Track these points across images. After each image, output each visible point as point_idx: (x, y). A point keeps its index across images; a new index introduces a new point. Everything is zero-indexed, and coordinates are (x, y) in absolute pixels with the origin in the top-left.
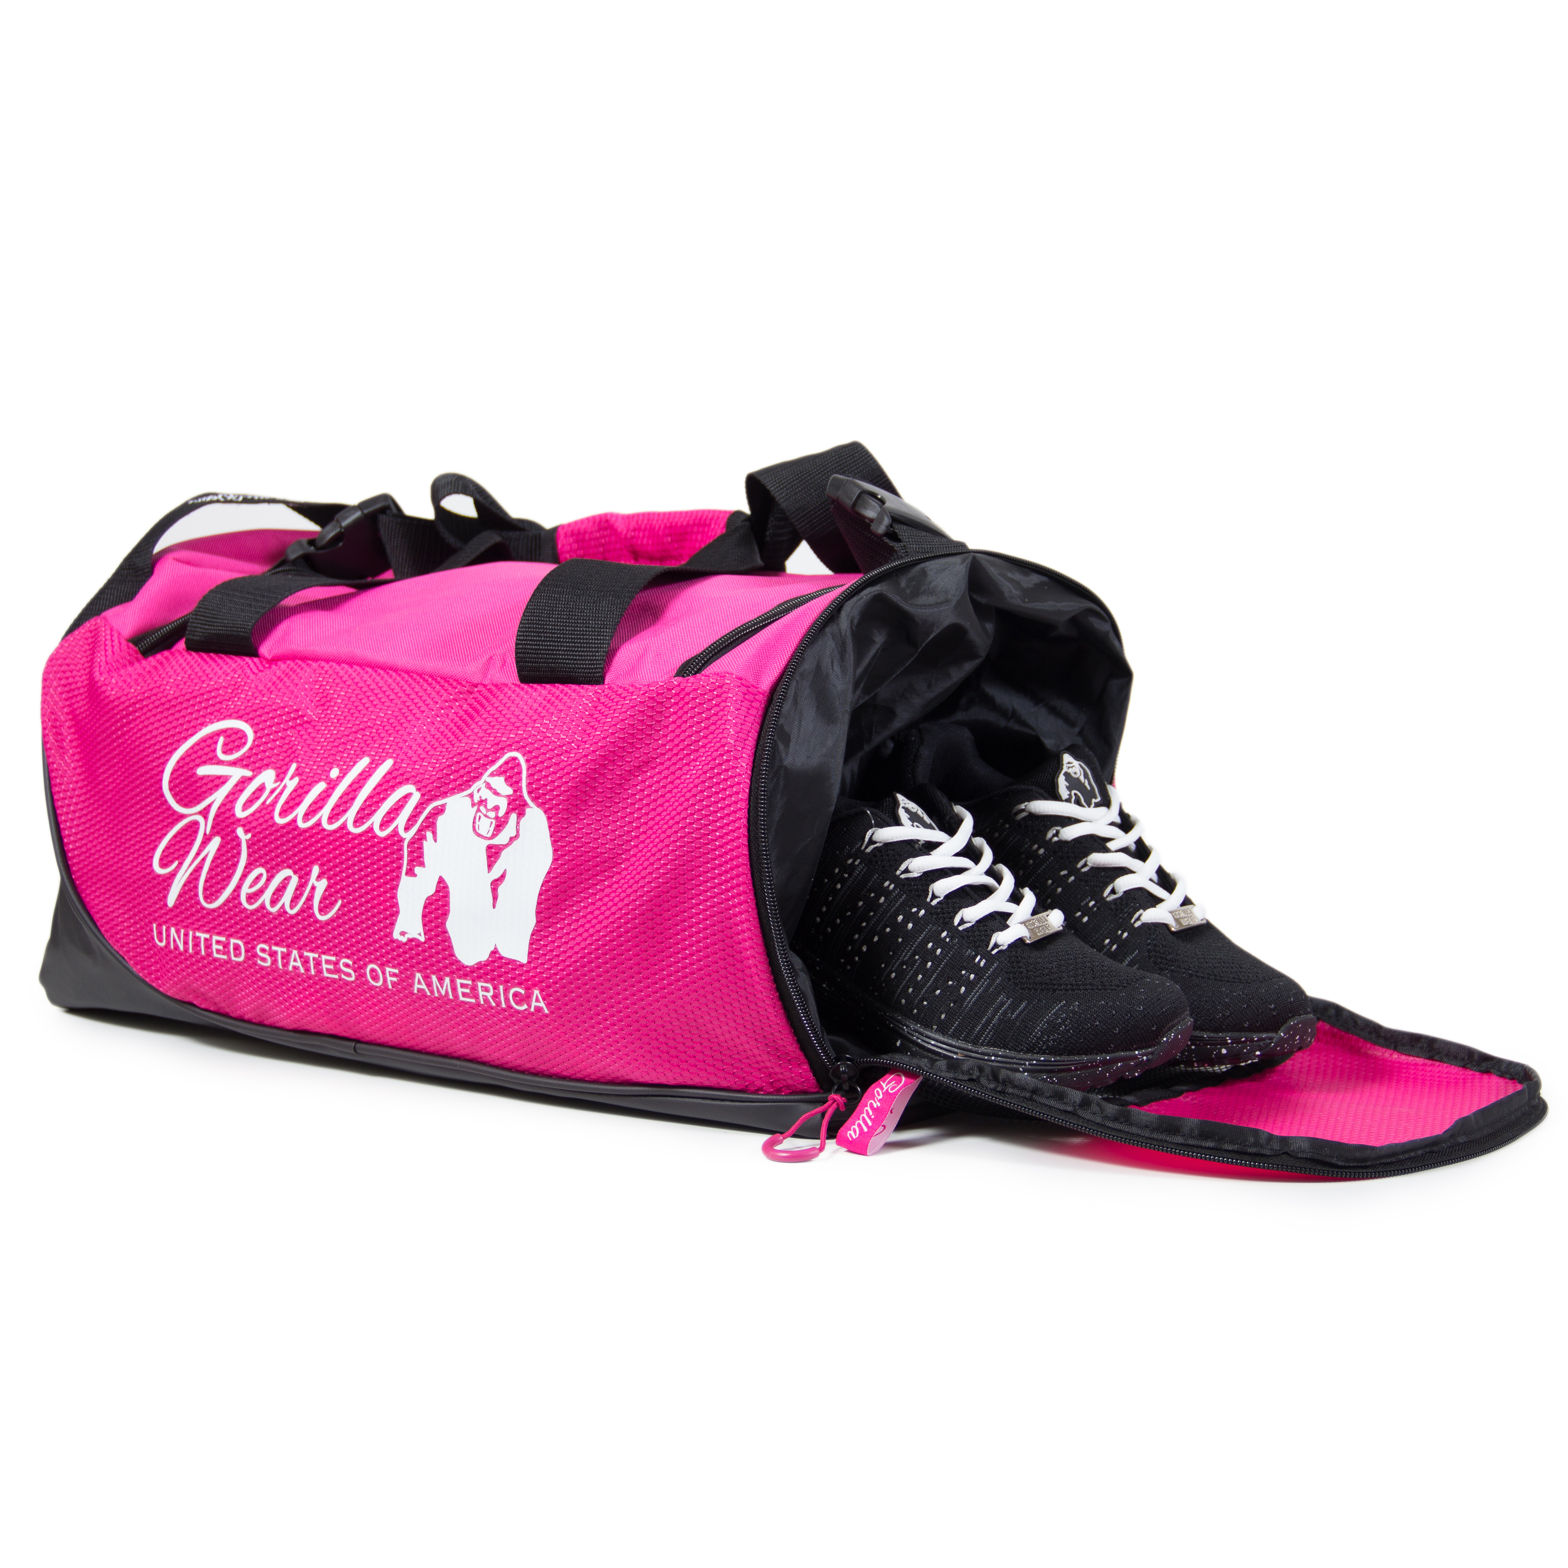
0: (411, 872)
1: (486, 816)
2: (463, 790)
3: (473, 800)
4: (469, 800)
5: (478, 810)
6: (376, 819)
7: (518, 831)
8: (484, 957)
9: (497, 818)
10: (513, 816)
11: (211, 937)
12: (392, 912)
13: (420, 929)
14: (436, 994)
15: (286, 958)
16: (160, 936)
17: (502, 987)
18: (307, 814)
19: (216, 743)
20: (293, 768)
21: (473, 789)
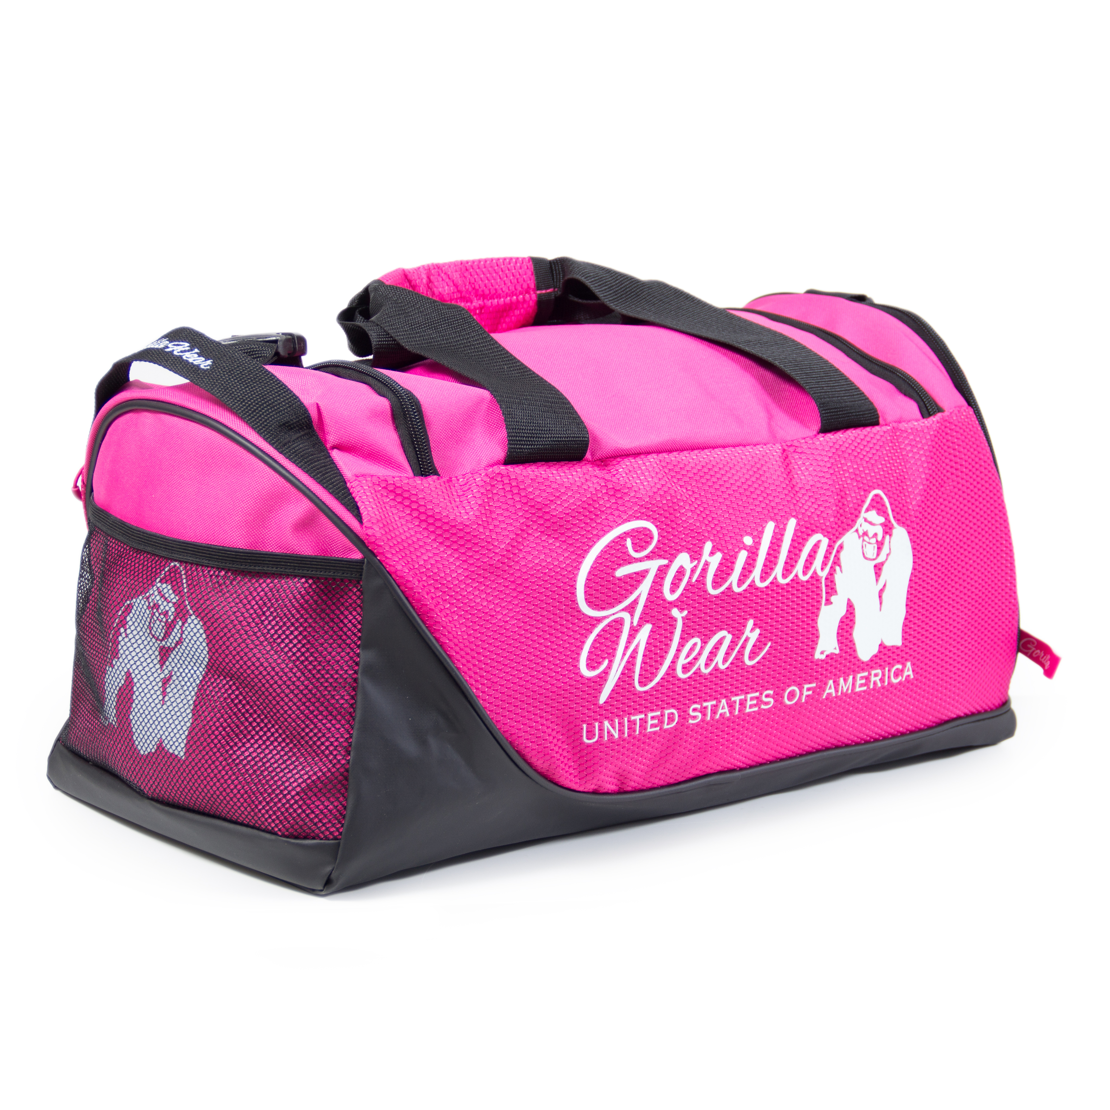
1: (869, 543)
2: (852, 527)
3: (858, 534)
4: (856, 534)
5: (864, 540)
6: (799, 568)
7: (890, 549)
8: (875, 650)
9: (877, 542)
10: (888, 537)
11: (645, 715)
13: (835, 644)
14: (839, 694)
15: (714, 709)
16: (590, 734)
17: (887, 669)
18: (740, 580)
19: (624, 546)
20: (708, 546)
21: (857, 526)
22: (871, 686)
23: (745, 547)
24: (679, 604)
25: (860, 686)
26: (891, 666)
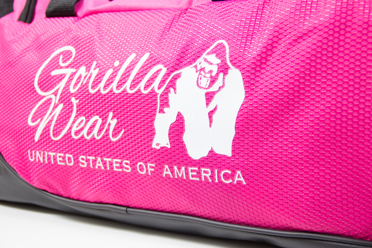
0: (161, 111)
1: (204, 77)
2: (191, 64)
4: (194, 69)
5: (200, 74)
6: (142, 85)
7: (224, 83)
8: (205, 154)
9: (211, 77)
10: (221, 75)
11: (56, 154)
12: (151, 133)
13: (168, 142)
14: (176, 177)
15: (94, 162)
16: (31, 156)
17: (216, 171)
18: (105, 87)
19: (59, 59)
20: (94, 64)
21: (197, 63)
22: (203, 179)
23: (113, 67)
24: (76, 95)
25: (193, 176)
26: (220, 169)
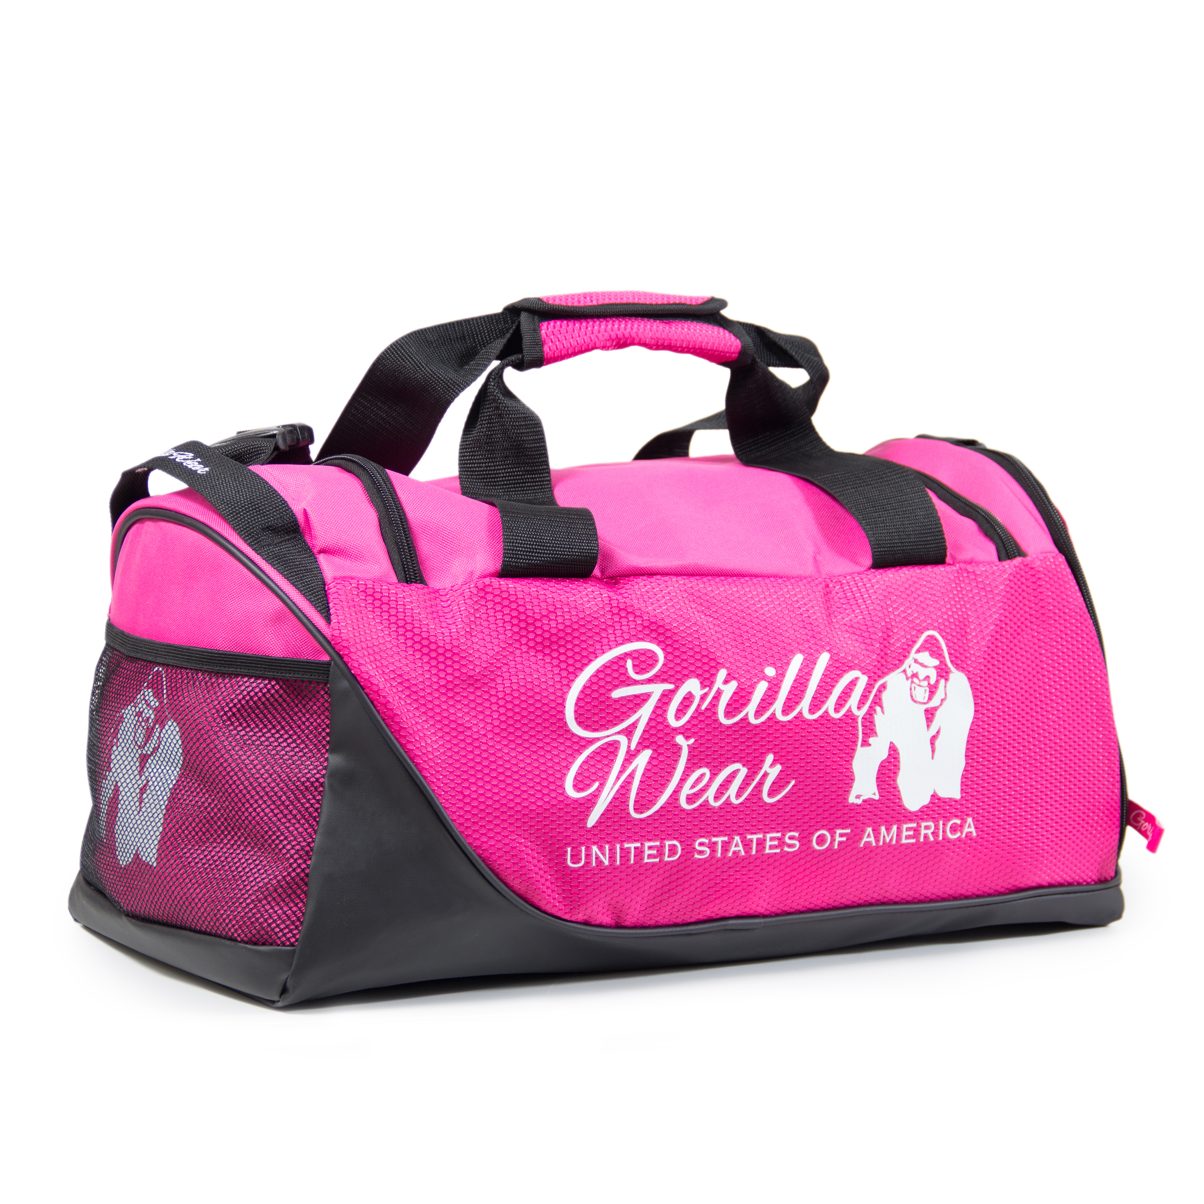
0: (865, 743)
1: (919, 685)
3: (906, 675)
4: (903, 675)
5: (912, 682)
6: (830, 704)
7: (946, 694)
8: (926, 801)
9: (930, 685)
11: (642, 844)
13: (875, 789)
14: (881, 843)
15: (726, 846)
16: (576, 858)
17: (941, 822)
18: (757, 712)
19: (624, 666)
20: (722, 674)
21: (905, 666)
22: (922, 840)
23: (765, 678)
24: (685, 731)
25: (907, 837)
26: (947, 819)
